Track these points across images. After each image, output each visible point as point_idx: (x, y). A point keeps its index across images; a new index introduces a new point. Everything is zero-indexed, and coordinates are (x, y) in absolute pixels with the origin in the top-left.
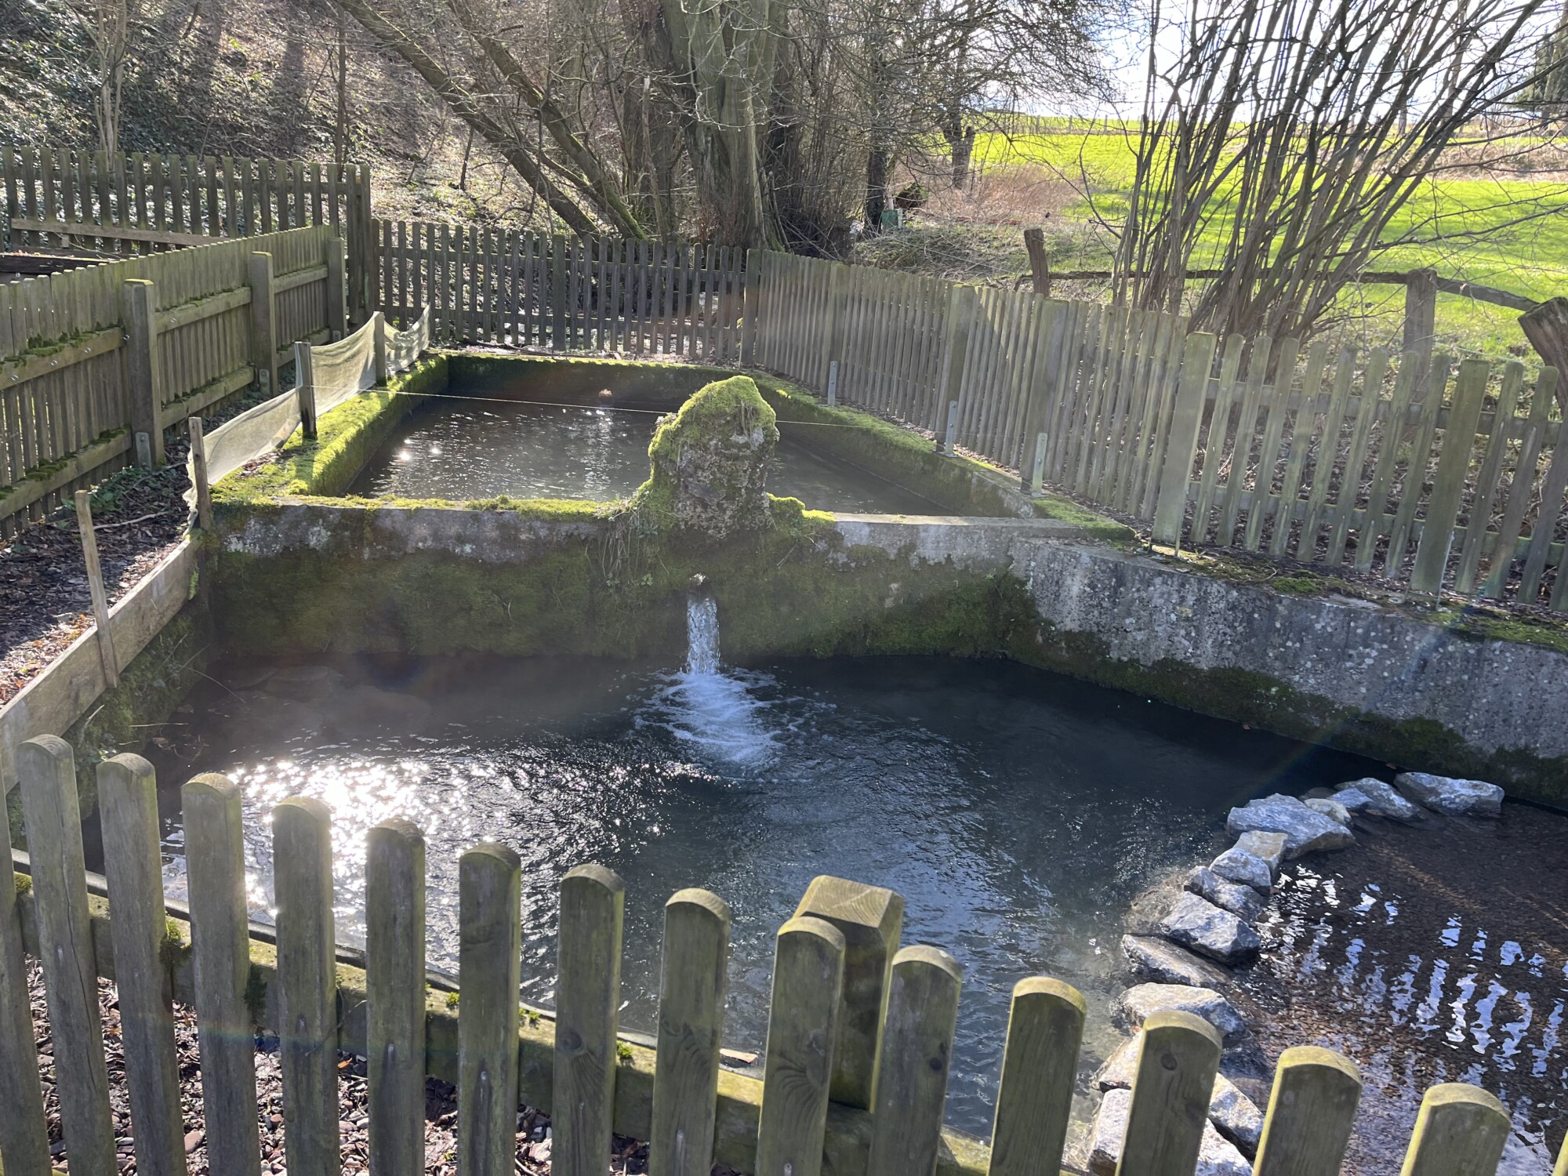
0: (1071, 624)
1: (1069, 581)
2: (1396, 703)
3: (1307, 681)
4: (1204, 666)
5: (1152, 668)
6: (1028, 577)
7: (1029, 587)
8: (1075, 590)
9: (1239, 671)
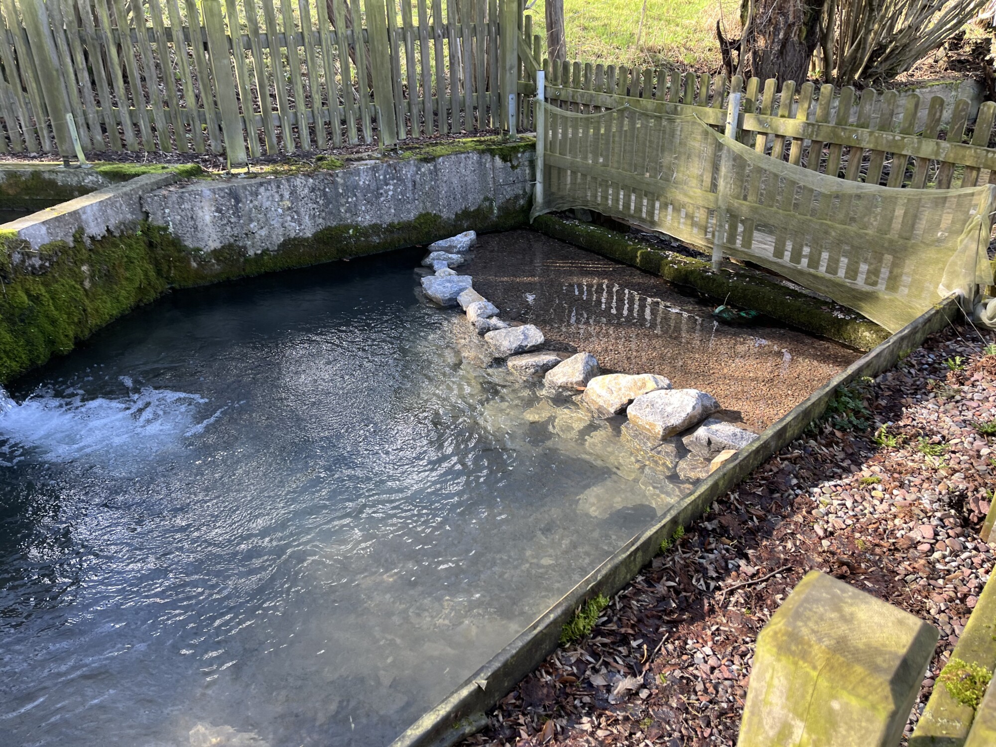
0: (214, 244)
1: (201, 214)
2: (409, 211)
3: (366, 219)
4: (309, 234)
5: (278, 250)
6: (167, 222)
7: (171, 230)
8: (208, 219)
9: (328, 229)
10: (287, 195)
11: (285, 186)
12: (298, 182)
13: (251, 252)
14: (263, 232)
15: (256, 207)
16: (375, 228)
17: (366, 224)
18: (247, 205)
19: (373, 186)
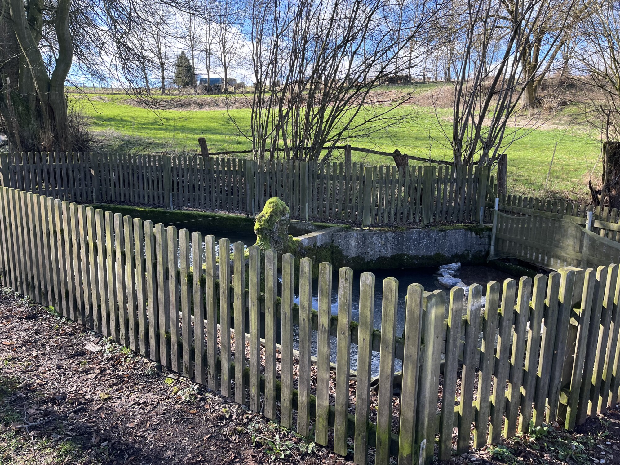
0: (353, 255)
1: (351, 243)
3: (413, 252)
4: (389, 256)
7: (340, 247)
8: (353, 245)
9: (397, 254)
10: (383, 239)
11: (383, 235)
12: (389, 234)
13: (366, 260)
14: (372, 253)
15: (371, 242)
16: (416, 257)
17: (413, 254)
18: (368, 241)
19: (418, 239)
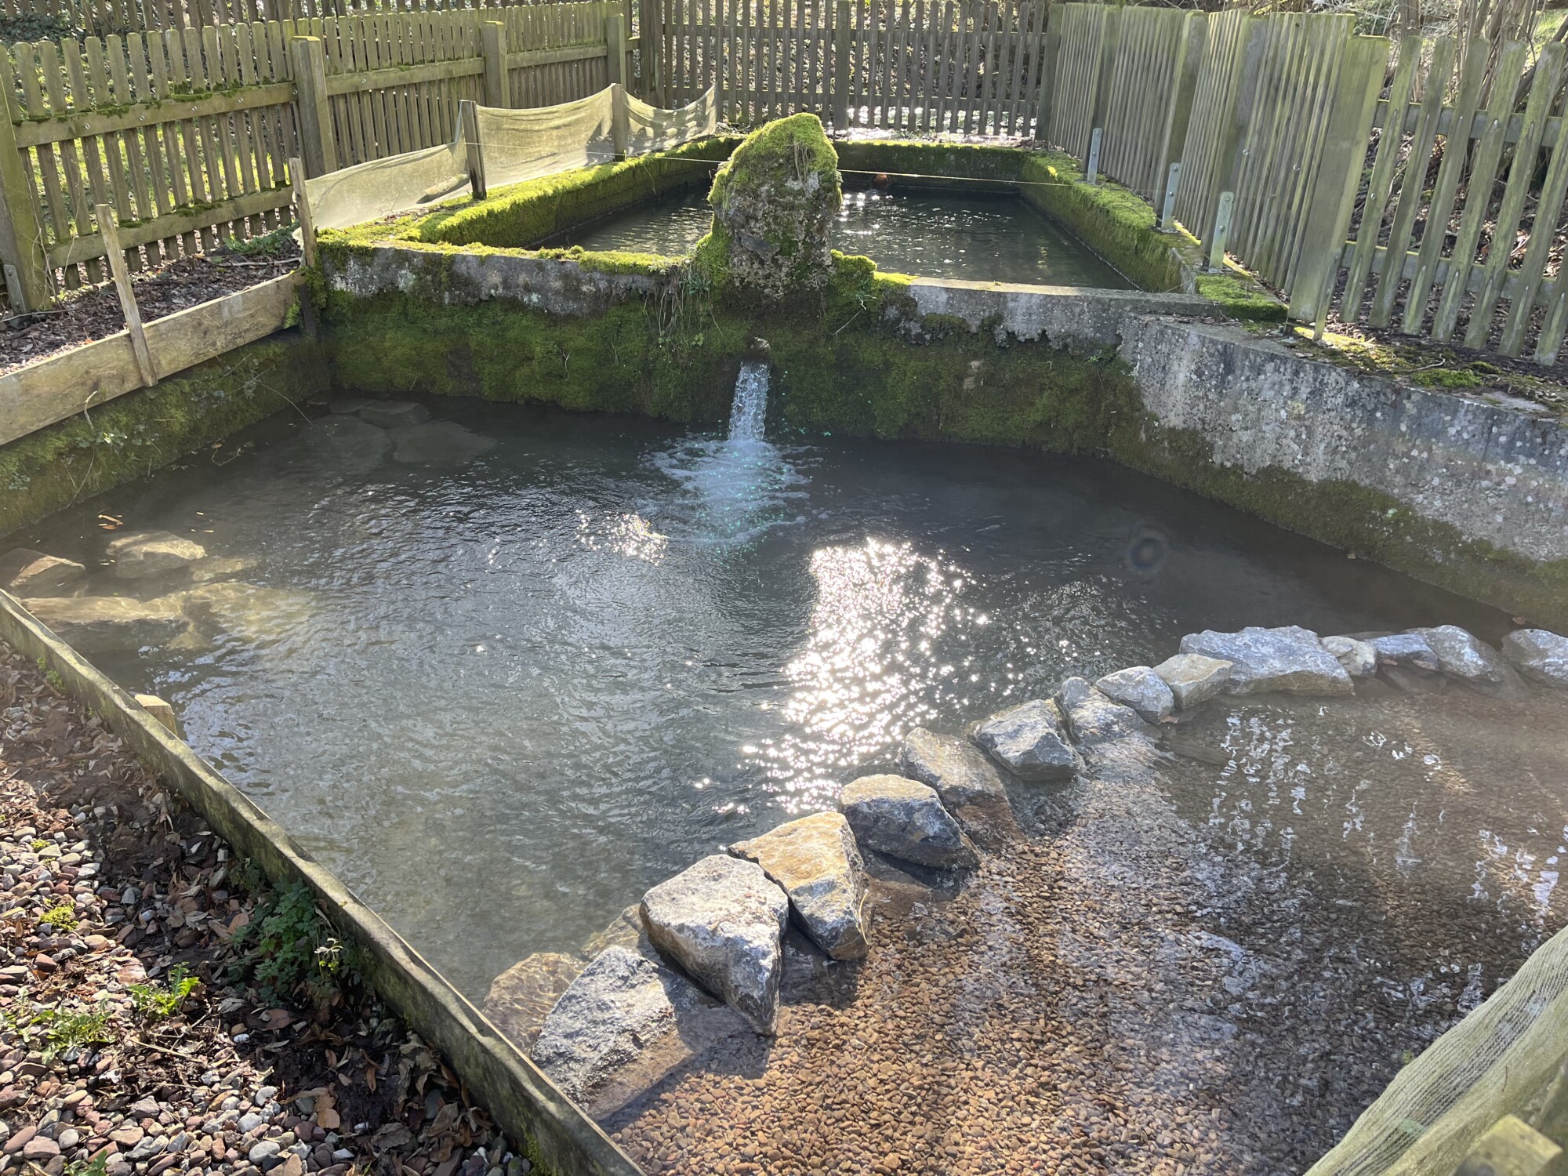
0: (1175, 420)
1: (1175, 367)
2: (1538, 539)
3: (1431, 505)
4: (1313, 477)
5: (1256, 476)
6: (1135, 360)
7: (1135, 373)
8: (1181, 378)
10: (1304, 391)
13: (1217, 458)
17: (1429, 514)
